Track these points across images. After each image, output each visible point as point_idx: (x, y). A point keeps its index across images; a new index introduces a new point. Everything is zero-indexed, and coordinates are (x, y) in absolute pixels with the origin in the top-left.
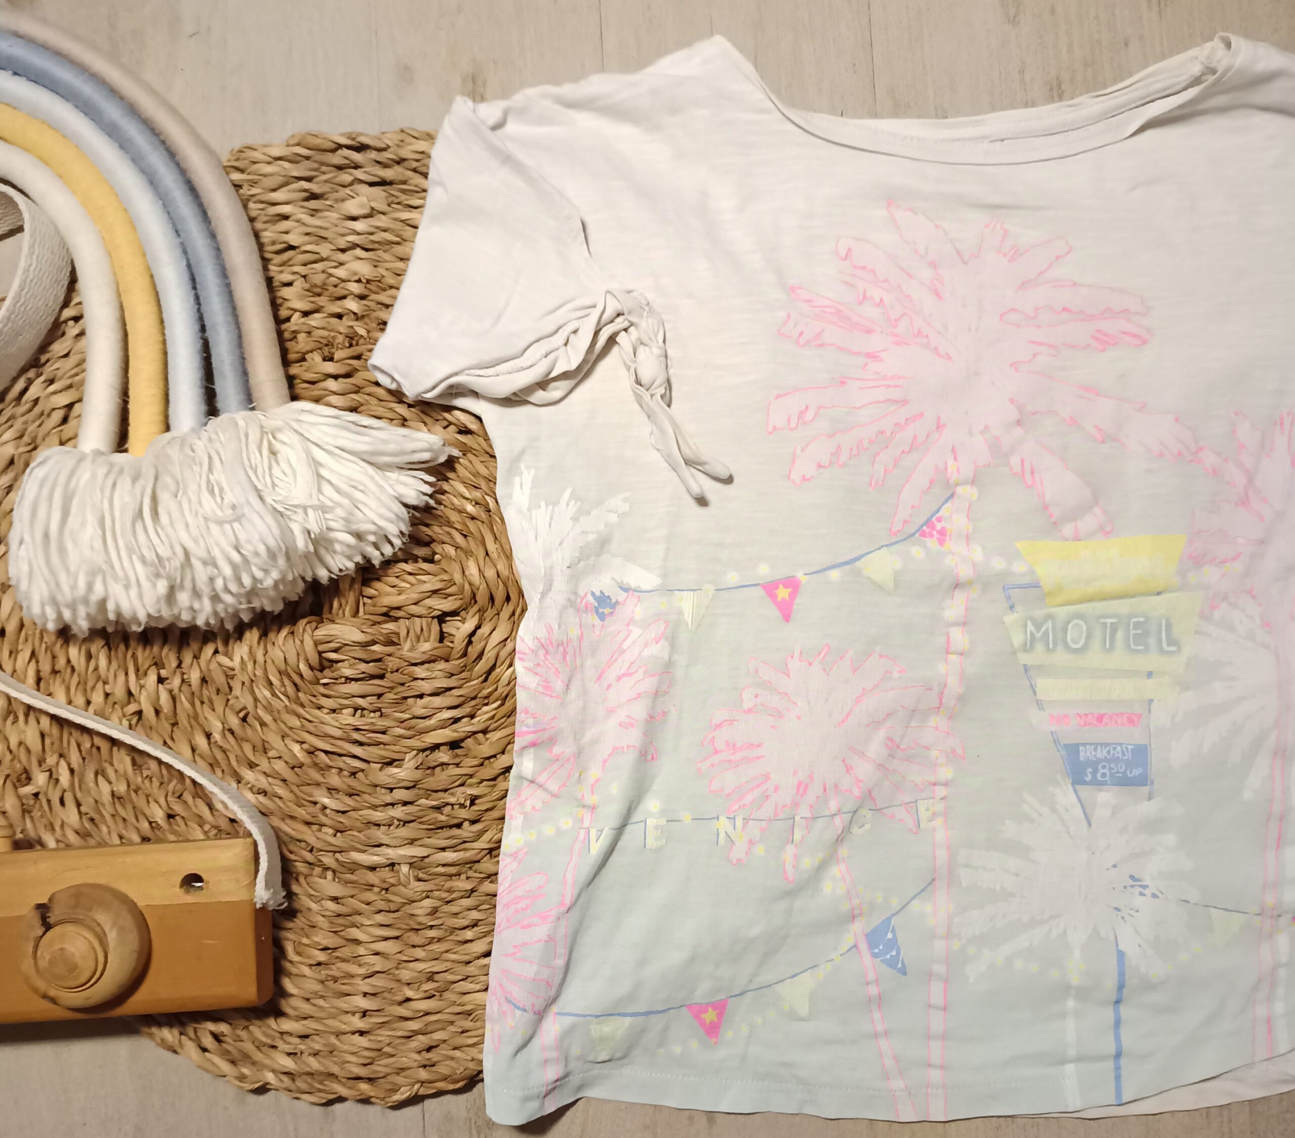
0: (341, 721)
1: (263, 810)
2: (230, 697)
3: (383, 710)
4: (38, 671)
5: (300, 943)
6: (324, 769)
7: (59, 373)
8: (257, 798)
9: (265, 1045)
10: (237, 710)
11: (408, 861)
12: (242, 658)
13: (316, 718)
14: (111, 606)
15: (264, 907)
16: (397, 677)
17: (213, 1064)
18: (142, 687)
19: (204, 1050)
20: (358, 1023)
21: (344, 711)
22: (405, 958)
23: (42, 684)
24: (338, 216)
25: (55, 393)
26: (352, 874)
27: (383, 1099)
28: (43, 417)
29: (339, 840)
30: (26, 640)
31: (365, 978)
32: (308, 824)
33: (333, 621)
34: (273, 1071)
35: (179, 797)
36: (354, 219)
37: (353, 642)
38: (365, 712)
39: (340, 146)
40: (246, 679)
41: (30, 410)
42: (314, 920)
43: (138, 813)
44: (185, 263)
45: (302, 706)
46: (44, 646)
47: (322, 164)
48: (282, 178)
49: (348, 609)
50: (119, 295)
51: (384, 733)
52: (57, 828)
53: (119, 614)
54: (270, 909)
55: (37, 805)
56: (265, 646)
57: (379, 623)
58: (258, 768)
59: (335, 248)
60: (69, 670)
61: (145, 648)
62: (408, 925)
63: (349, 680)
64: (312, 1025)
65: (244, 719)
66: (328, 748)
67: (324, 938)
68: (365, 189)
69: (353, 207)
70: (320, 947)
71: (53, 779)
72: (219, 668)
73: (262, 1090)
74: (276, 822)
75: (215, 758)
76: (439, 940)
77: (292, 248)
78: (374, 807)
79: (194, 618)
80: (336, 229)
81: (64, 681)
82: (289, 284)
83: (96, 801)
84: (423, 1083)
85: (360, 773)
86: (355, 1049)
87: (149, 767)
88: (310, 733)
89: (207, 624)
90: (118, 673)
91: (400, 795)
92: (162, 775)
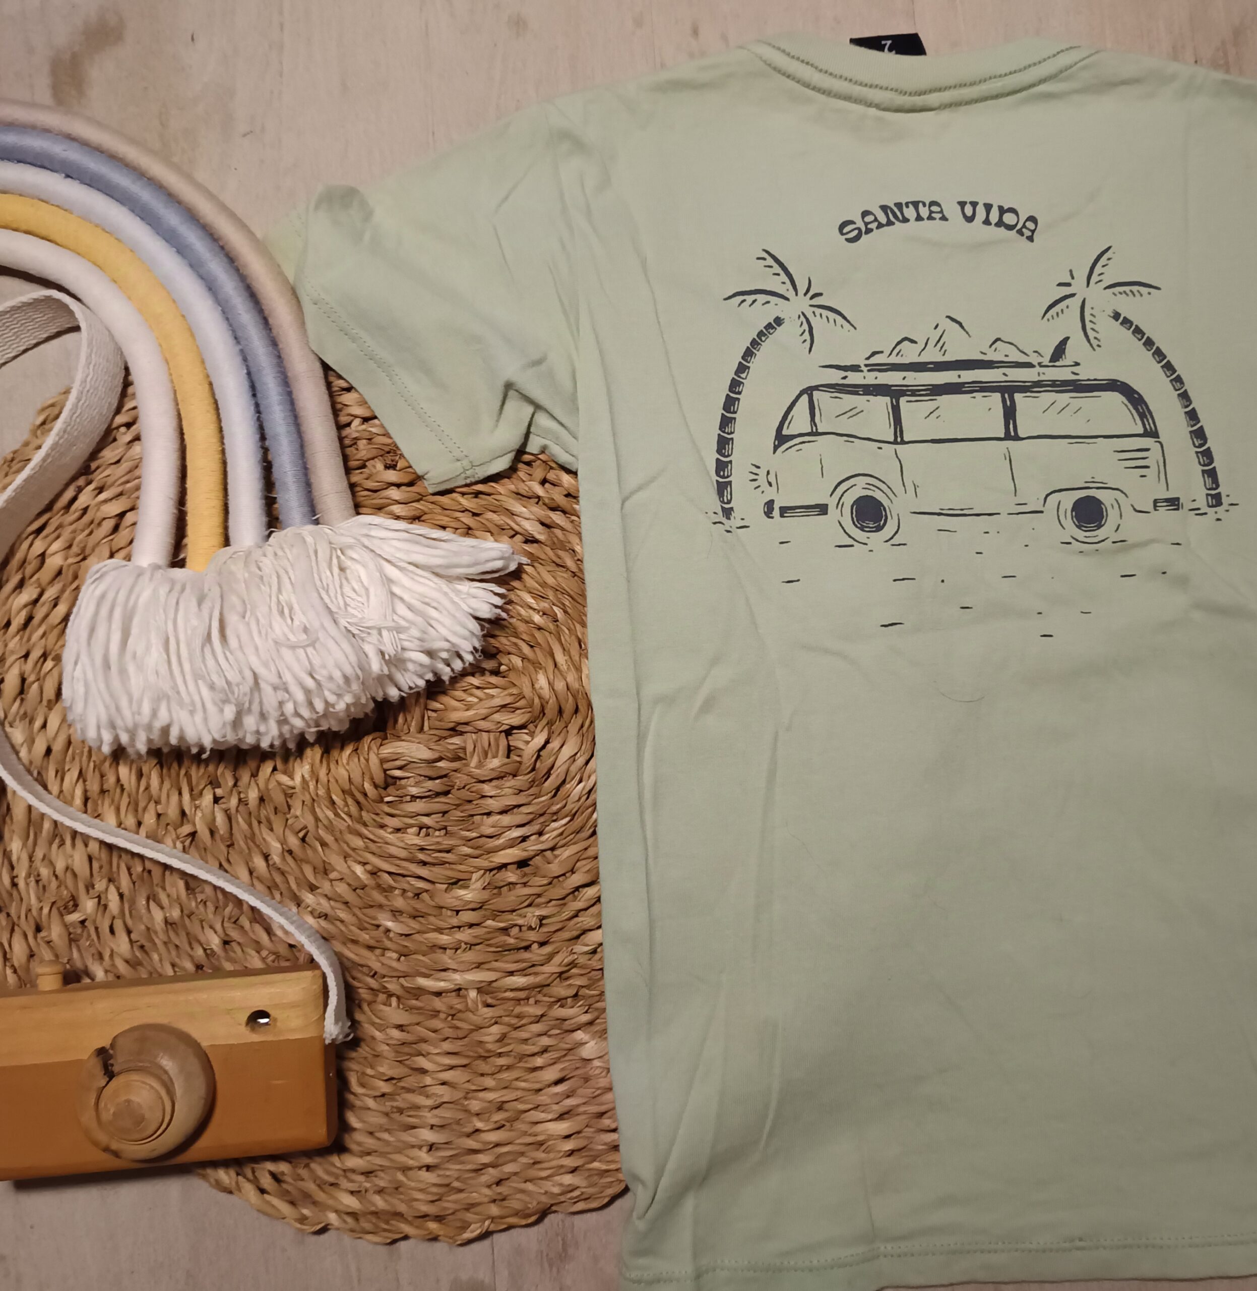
0: (406, 841)
1: (325, 935)
2: (288, 816)
3: (449, 828)
4: (86, 792)
5: (364, 1074)
7: (110, 481)
9: (327, 1183)
10: (297, 831)
11: (475, 987)
12: (303, 776)
13: (380, 838)
14: (174, 732)
15: (333, 1043)
16: (465, 794)
17: (273, 1206)
19: (263, 1191)
20: (426, 1158)
21: (409, 830)
22: (474, 1088)
23: (89, 804)
25: (105, 501)
26: (417, 999)
27: (451, 1237)
28: (92, 526)
29: (402, 966)
30: (74, 759)
31: (432, 1109)
32: (371, 948)
33: (398, 738)
34: (336, 1211)
35: (235, 922)
37: (420, 760)
38: (430, 830)
40: (307, 798)
41: (79, 519)
42: (378, 1050)
43: (192, 939)
44: (245, 371)
45: (365, 825)
46: (92, 764)
50: (177, 404)
51: (448, 852)
52: (107, 956)
53: (182, 740)
55: (85, 934)
56: (328, 765)
57: (445, 738)
58: (318, 891)
60: (118, 790)
61: (198, 767)
62: (476, 1052)
63: (414, 798)
64: (377, 1161)
65: (303, 840)
66: (392, 869)
67: (389, 1068)
70: (385, 1078)
71: (102, 905)
72: (278, 788)
73: (324, 1230)
74: (338, 947)
75: (274, 880)
76: (509, 1068)
78: (440, 930)
81: (113, 801)
83: (148, 929)
84: (493, 1219)
85: (425, 894)
86: (422, 1186)
87: (202, 892)
88: (374, 854)
89: (272, 746)
90: (171, 793)
91: (467, 917)
92: (218, 901)
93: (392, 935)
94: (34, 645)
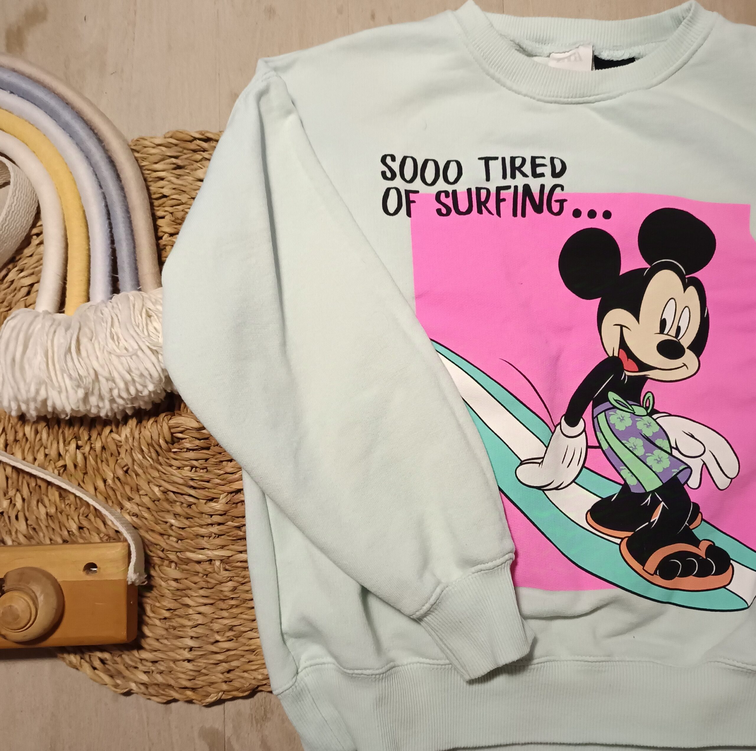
0: (183, 474)
1: (135, 526)
2: (118, 458)
3: (208, 468)
4: (6, 440)
5: (155, 606)
6: (172, 503)
7: (27, 266)
8: (132, 518)
9: (131, 666)
10: (122, 466)
11: (219, 559)
12: (126, 435)
13: (168, 472)
14: (49, 403)
15: (133, 584)
16: (218, 449)
17: (100, 677)
18: (67, 451)
19: (95, 668)
20: (187, 655)
21: (185, 468)
22: (216, 617)
23: (8, 448)
24: (192, 179)
25: (23, 277)
26: (187, 565)
27: (200, 701)
28: (16, 291)
29: (179, 545)
31: (192, 628)
32: (162, 535)
33: (180, 415)
34: (135, 682)
35: (86, 517)
37: (192, 427)
38: (198, 469)
39: (195, 139)
40: (128, 448)
41: (9, 287)
42: (163, 592)
43: (61, 525)
44: (103, 204)
45: (161, 464)
46: (10, 425)
47: (185, 148)
48: (160, 156)
50: (64, 221)
51: (208, 482)
52: (13, 533)
53: (54, 408)
54: (137, 585)
55: (2, 519)
56: (140, 429)
58: (133, 501)
59: (190, 197)
60: (24, 440)
61: (69, 428)
62: (218, 597)
63: (189, 450)
64: (160, 655)
65: (126, 472)
66: (175, 490)
67: (169, 603)
69: (201, 174)
70: (166, 609)
71: (12, 504)
72: (113, 442)
73: (128, 693)
74: (143, 533)
75: (108, 494)
76: (237, 606)
77: (165, 196)
78: (201, 526)
79: (99, 412)
80: (191, 186)
81: (21, 446)
82: (163, 217)
83: (37, 518)
84: (224, 692)
85: (194, 505)
86: (184, 670)
87: (69, 499)
88: (165, 481)
90: (53, 442)
91: (216, 519)
92: (77, 504)
93: (174, 528)
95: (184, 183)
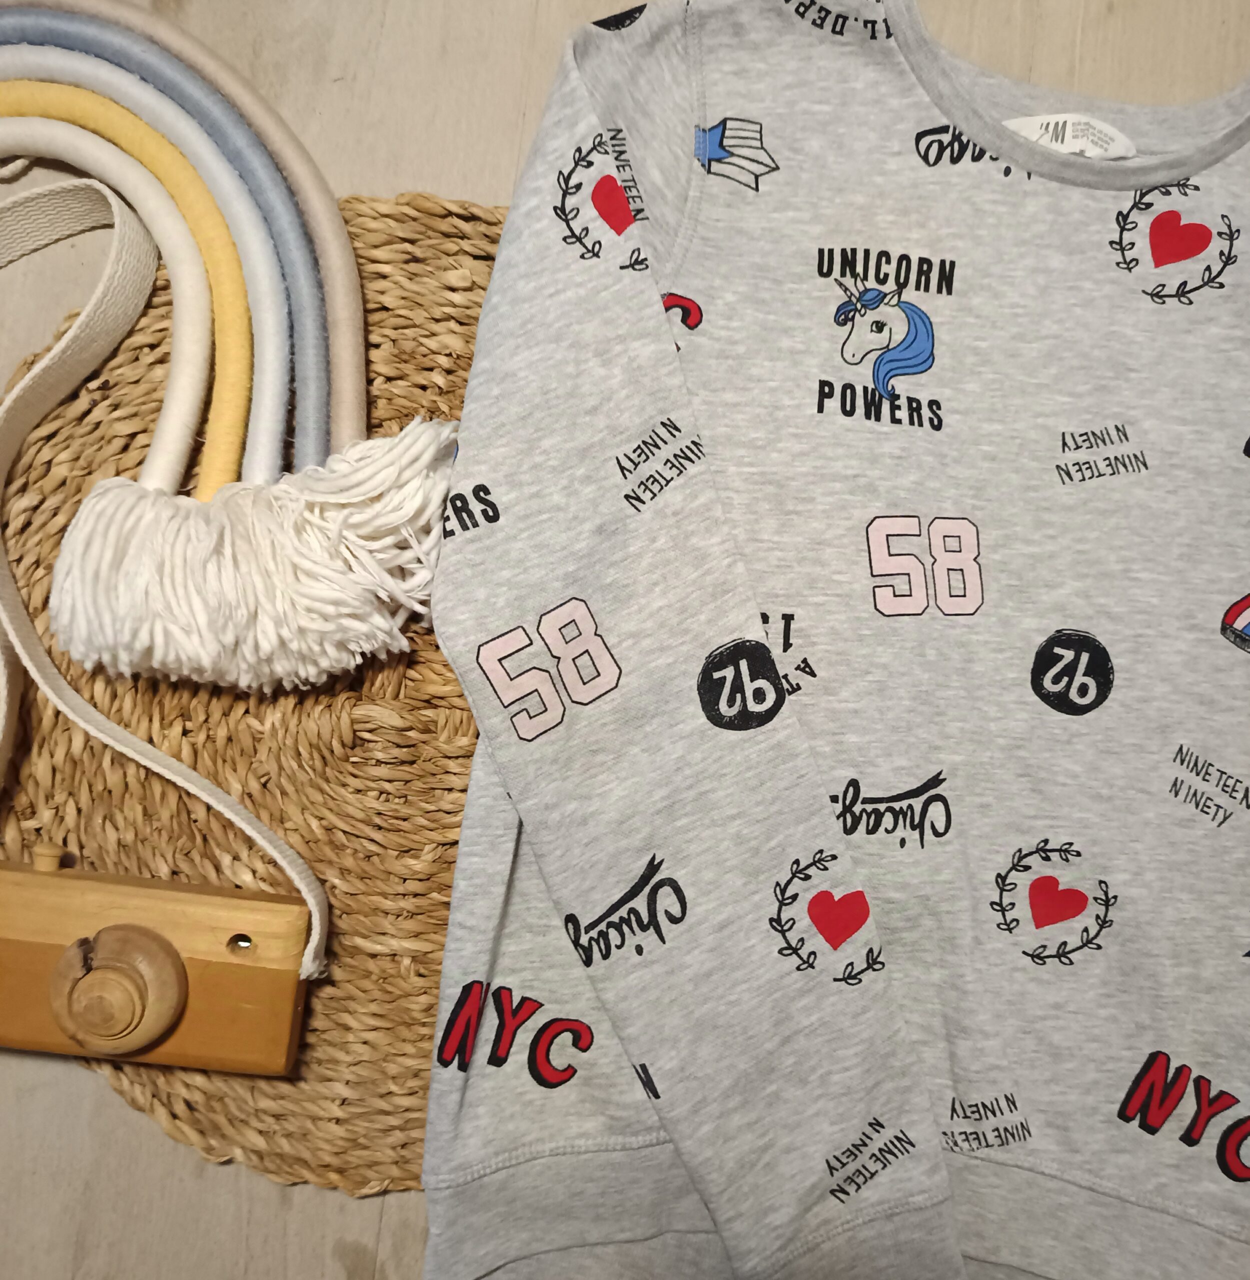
0: (365, 804)
2: (253, 760)
3: (409, 797)
7: (126, 400)
9: (238, 1120)
10: (260, 775)
11: (411, 954)
12: (273, 723)
13: (340, 796)
16: (429, 767)
17: (183, 1132)
18: (164, 737)
19: (175, 1116)
20: (339, 1113)
21: (369, 793)
22: (394, 1051)
24: (437, 284)
25: (119, 419)
26: (352, 958)
27: (351, 1189)
28: (103, 442)
29: (342, 923)
31: (350, 1065)
33: (373, 701)
34: (243, 1148)
35: (186, 855)
36: (453, 290)
37: (391, 726)
38: (390, 796)
39: (450, 214)
40: (274, 746)
41: (91, 433)
45: (327, 781)
47: (429, 228)
48: (385, 236)
49: (390, 689)
51: (405, 820)
55: (39, 842)
56: (300, 716)
57: (419, 709)
59: (429, 317)
61: (173, 697)
62: (401, 1018)
63: (379, 762)
64: (290, 1106)
65: (264, 785)
66: (347, 829)
68: (468, 261)
69: (454, 278)
71: (59, 817)
72: (247, 730)
73: (229, 1162)
77: (385, 309)
78: (385, 895)
80: (434, 297)
82: (377, 346)
83: (100, 847)
84: (393, 1180)
85: (375, 857)
86: (328, 1137)
88: (331, 810)
89: (249, 687)
90: (142, 718)
91: (413, 886)
92: (173, 831)
93: (337, 892)
94: (28, 551)
95: (422, 291)
